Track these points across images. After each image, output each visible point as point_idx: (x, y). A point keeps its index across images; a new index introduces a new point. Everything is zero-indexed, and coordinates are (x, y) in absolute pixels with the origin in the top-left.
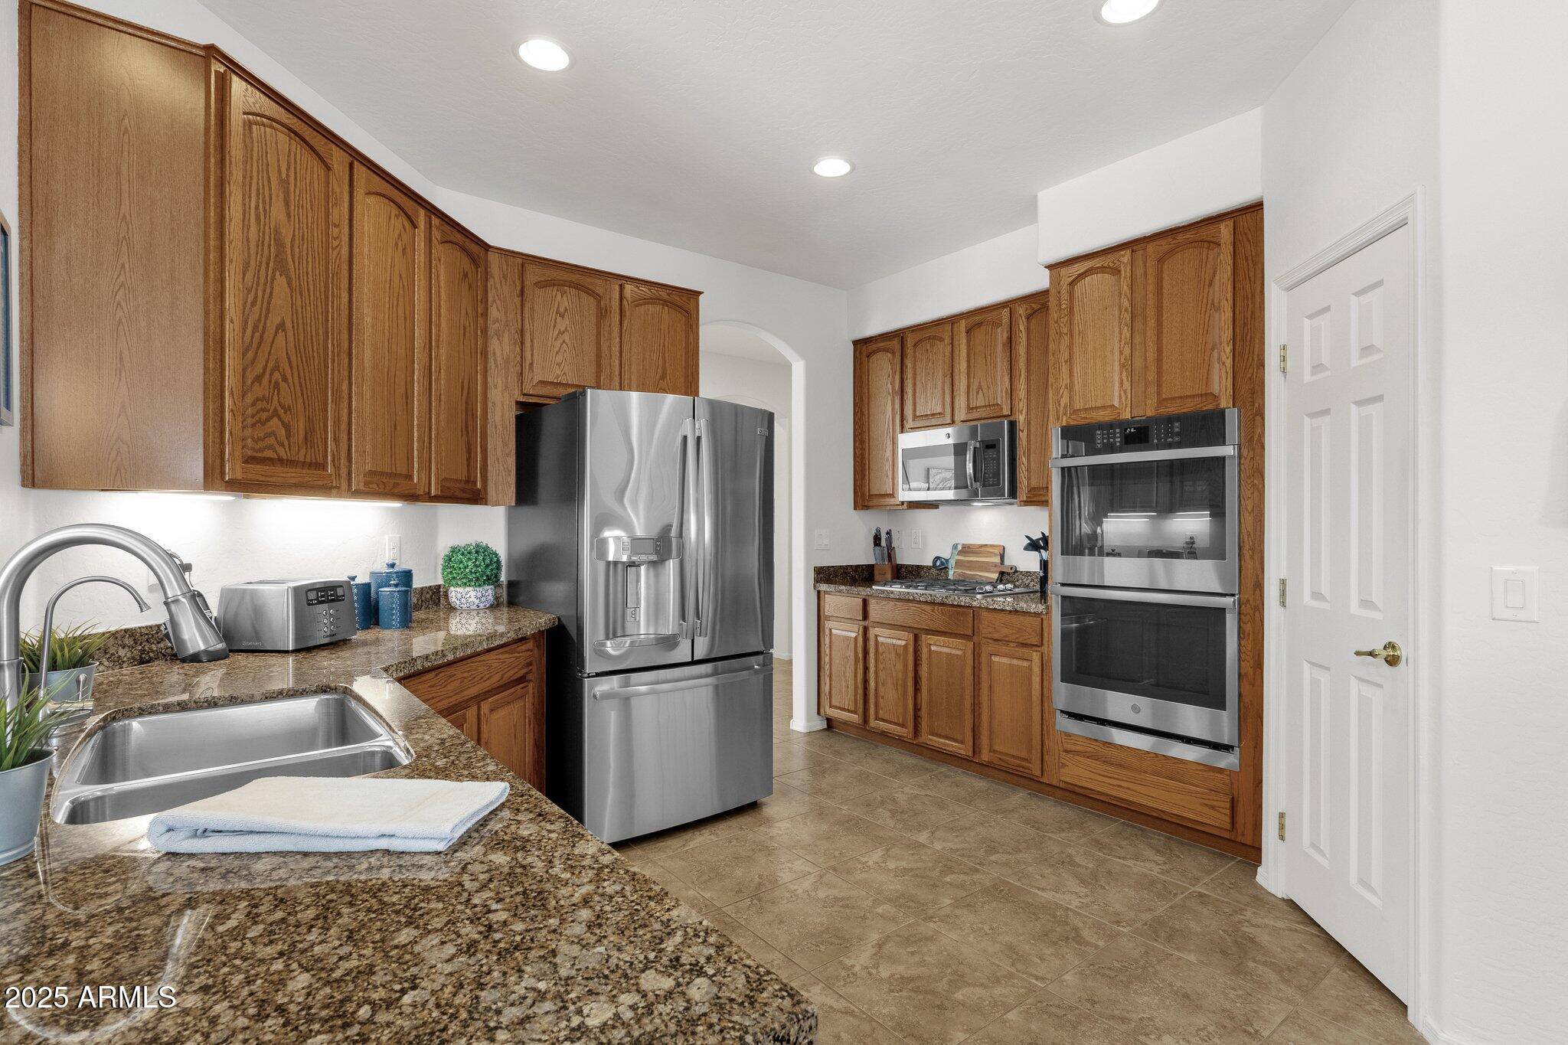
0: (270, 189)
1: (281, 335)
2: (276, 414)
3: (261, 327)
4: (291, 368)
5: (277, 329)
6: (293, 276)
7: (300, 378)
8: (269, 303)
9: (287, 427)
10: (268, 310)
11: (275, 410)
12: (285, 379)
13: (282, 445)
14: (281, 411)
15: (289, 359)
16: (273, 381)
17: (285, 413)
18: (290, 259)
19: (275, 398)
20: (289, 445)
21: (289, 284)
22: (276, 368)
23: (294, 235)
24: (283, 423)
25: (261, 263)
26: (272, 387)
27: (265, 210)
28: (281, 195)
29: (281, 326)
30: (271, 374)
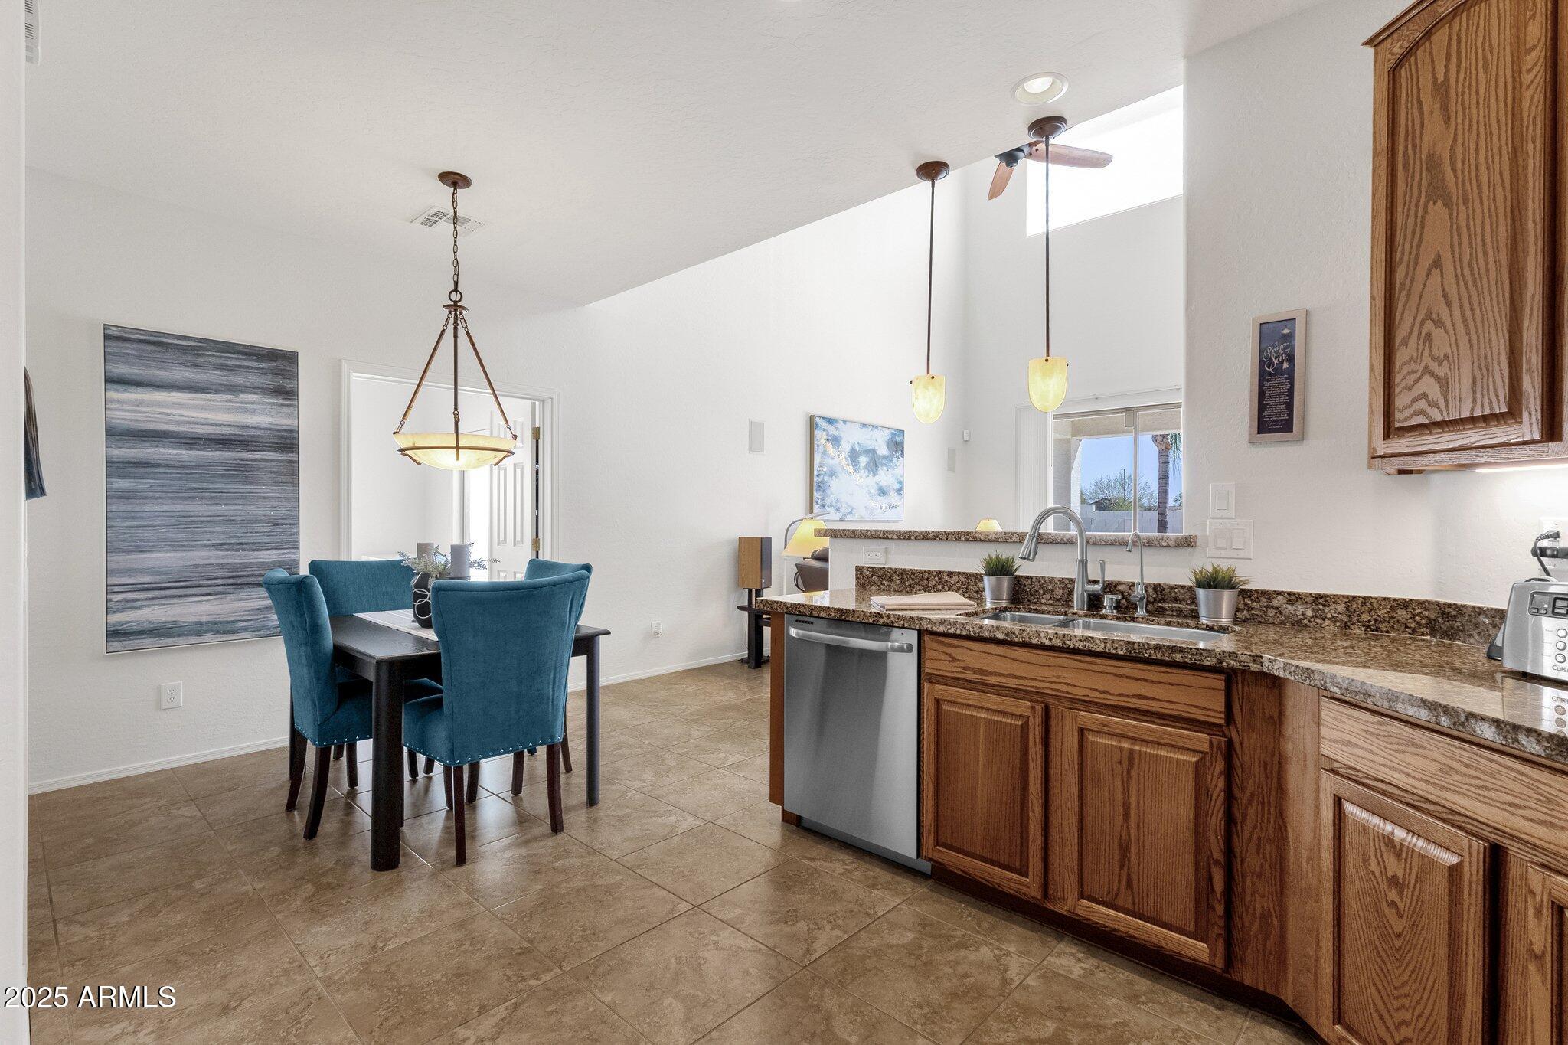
0: (1421, 113)
1: (1436, 273)
2: (1427, 370)
3: (1408, 282)
4: (1449, 304)
5: (1430, 270)
6: (1454, 190)
7: (1462, 312)
8: (1419, 246)
9: (1444, 383)
10: (1418, 256)
11: (1426, 367)
12: (1439, 323)
13: (1434, 404)
14: (1434, 366)
15: (1445, 296)
16: (1423, 335)
17: (1440, 365)
18: (1449, 173)
19: (1427, 353)
20: (1446, 401)
21: (1448, 205)
22: (1429, 316)
23: (1455, 135)
24: (1437, 379)
25: (1409, 210)
26: (1421, 343)
27: (1415, 147)
28: (1437, 106)
29: (1437, 263)
30: (1421, 326)
